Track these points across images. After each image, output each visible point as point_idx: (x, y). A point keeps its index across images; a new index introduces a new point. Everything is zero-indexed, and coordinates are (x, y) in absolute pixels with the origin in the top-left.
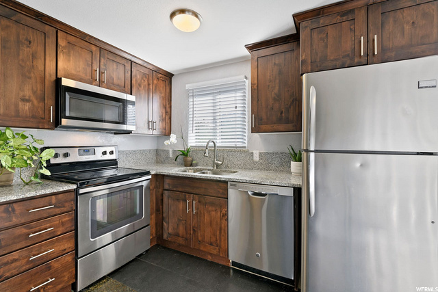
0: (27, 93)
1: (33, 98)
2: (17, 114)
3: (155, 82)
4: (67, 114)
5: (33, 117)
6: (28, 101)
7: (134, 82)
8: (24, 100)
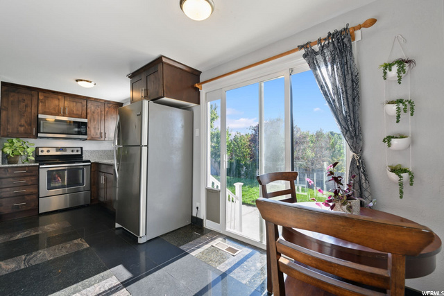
0: (23, 122)
1: (25, 125)
2: (18, 132)
3: (107, 109)
4: (41, 131)
5: (26, 133)
6: (23, 126)
7: (89, 111)
8: (21, 126)
